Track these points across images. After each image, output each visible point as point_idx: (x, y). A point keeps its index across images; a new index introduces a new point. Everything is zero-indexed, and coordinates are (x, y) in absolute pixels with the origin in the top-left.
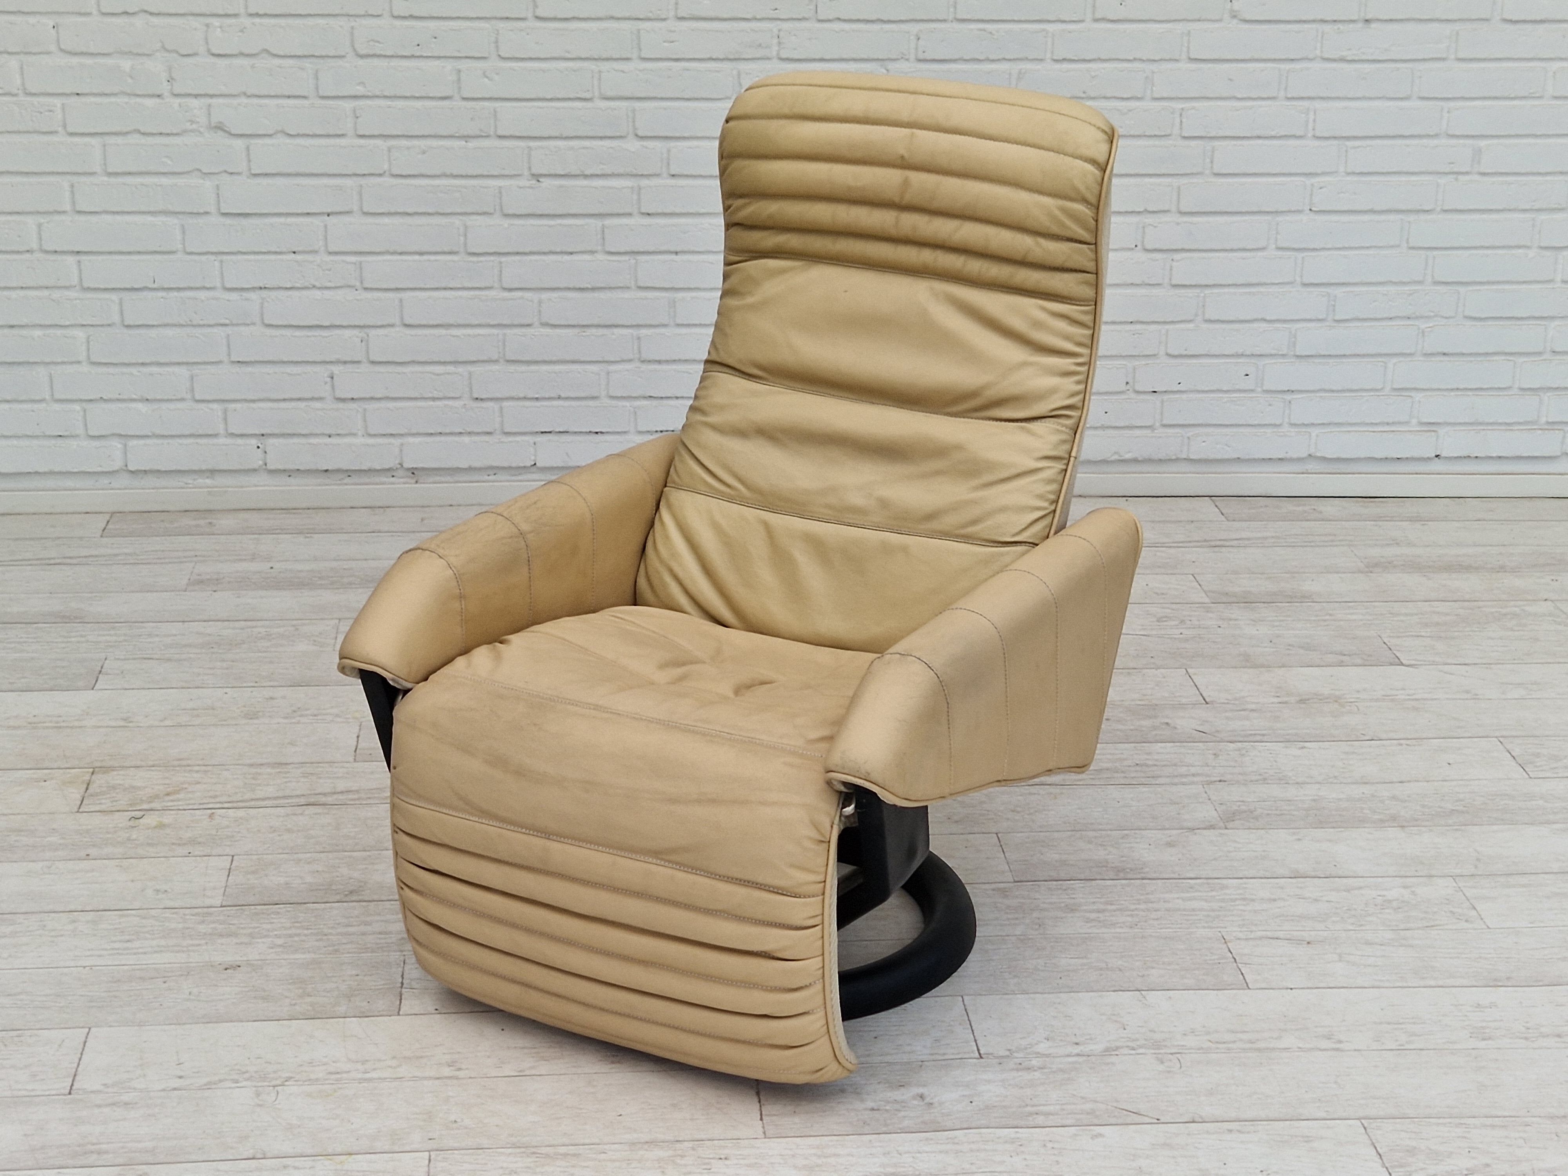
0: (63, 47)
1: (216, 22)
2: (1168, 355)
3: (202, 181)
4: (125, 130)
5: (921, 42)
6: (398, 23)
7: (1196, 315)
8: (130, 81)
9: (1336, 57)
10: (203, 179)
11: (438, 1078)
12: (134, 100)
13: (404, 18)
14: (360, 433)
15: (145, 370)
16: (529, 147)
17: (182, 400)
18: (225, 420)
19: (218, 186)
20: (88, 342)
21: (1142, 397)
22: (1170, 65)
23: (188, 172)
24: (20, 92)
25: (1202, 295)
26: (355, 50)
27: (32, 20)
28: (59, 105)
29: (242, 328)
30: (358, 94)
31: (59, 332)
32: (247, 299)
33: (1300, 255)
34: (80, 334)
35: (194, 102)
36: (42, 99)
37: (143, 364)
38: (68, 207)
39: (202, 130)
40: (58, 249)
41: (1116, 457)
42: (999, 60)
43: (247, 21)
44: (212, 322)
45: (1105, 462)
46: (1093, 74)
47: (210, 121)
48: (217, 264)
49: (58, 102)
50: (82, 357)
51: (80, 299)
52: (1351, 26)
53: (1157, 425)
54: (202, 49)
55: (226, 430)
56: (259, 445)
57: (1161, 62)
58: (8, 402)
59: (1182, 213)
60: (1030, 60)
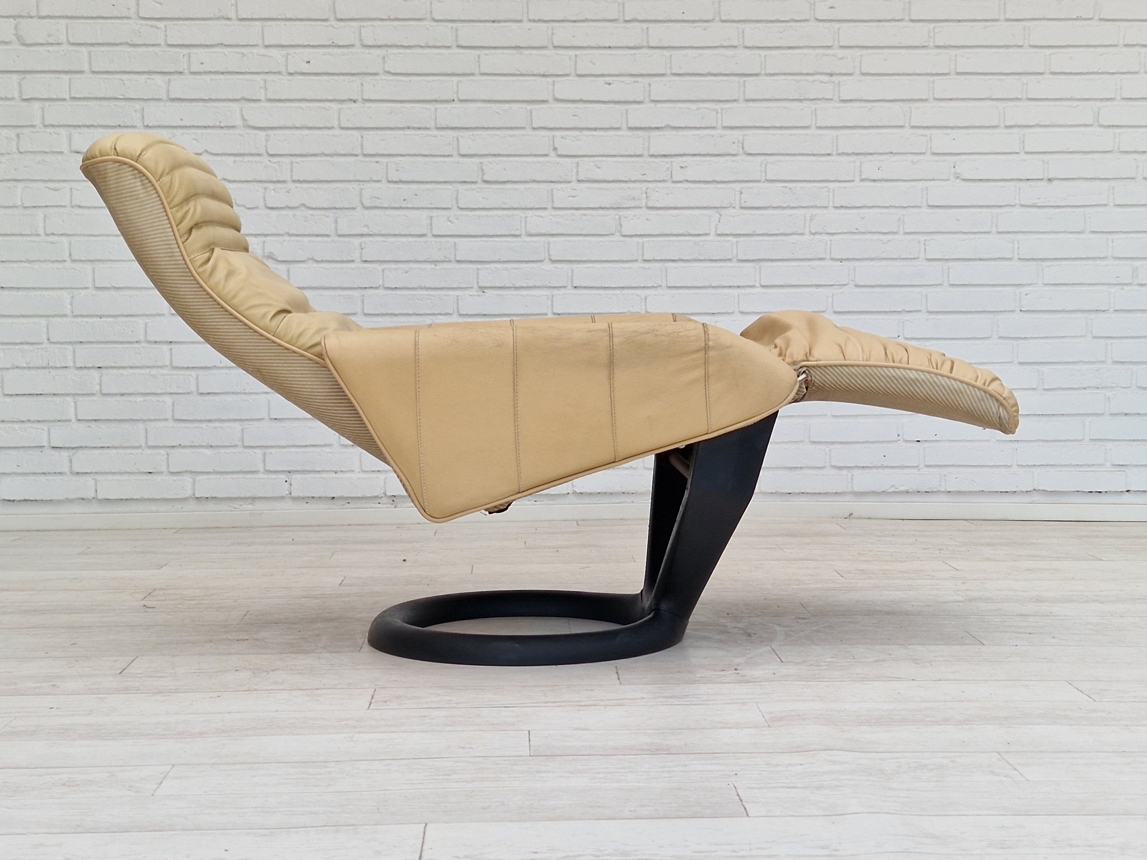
1: (271, 186)
5: (743, 195)
6: (392, 186)
9: (1030, 204)
13: (396, 182)
14: (357, 470)
15: (211, 425)
16: (478, 269)
17: (235, 446)
18: (264, 461)
20: (174, 405)
21: (909, 445)
22: (915, 210)
26: (362, 204)
30: (364, 233)
31: (154, 398)
33: (1015, 343)
34: (168, 400)
35: (253, 240)
37: (210, 421)
40: (157, 340)
43: (291, 186)
45: (884, 493)
46: (862, 216)
47: (264, 252)
50: (169, 416)
51: (170, 375)
52: (1039, 183)
53: (922, 466)
54: (261, 204)
55: (264, 468)
56: (287, 479)
57: (908, 208)
58: (116, 448)
59: (930, 312)
60: (818, 207)
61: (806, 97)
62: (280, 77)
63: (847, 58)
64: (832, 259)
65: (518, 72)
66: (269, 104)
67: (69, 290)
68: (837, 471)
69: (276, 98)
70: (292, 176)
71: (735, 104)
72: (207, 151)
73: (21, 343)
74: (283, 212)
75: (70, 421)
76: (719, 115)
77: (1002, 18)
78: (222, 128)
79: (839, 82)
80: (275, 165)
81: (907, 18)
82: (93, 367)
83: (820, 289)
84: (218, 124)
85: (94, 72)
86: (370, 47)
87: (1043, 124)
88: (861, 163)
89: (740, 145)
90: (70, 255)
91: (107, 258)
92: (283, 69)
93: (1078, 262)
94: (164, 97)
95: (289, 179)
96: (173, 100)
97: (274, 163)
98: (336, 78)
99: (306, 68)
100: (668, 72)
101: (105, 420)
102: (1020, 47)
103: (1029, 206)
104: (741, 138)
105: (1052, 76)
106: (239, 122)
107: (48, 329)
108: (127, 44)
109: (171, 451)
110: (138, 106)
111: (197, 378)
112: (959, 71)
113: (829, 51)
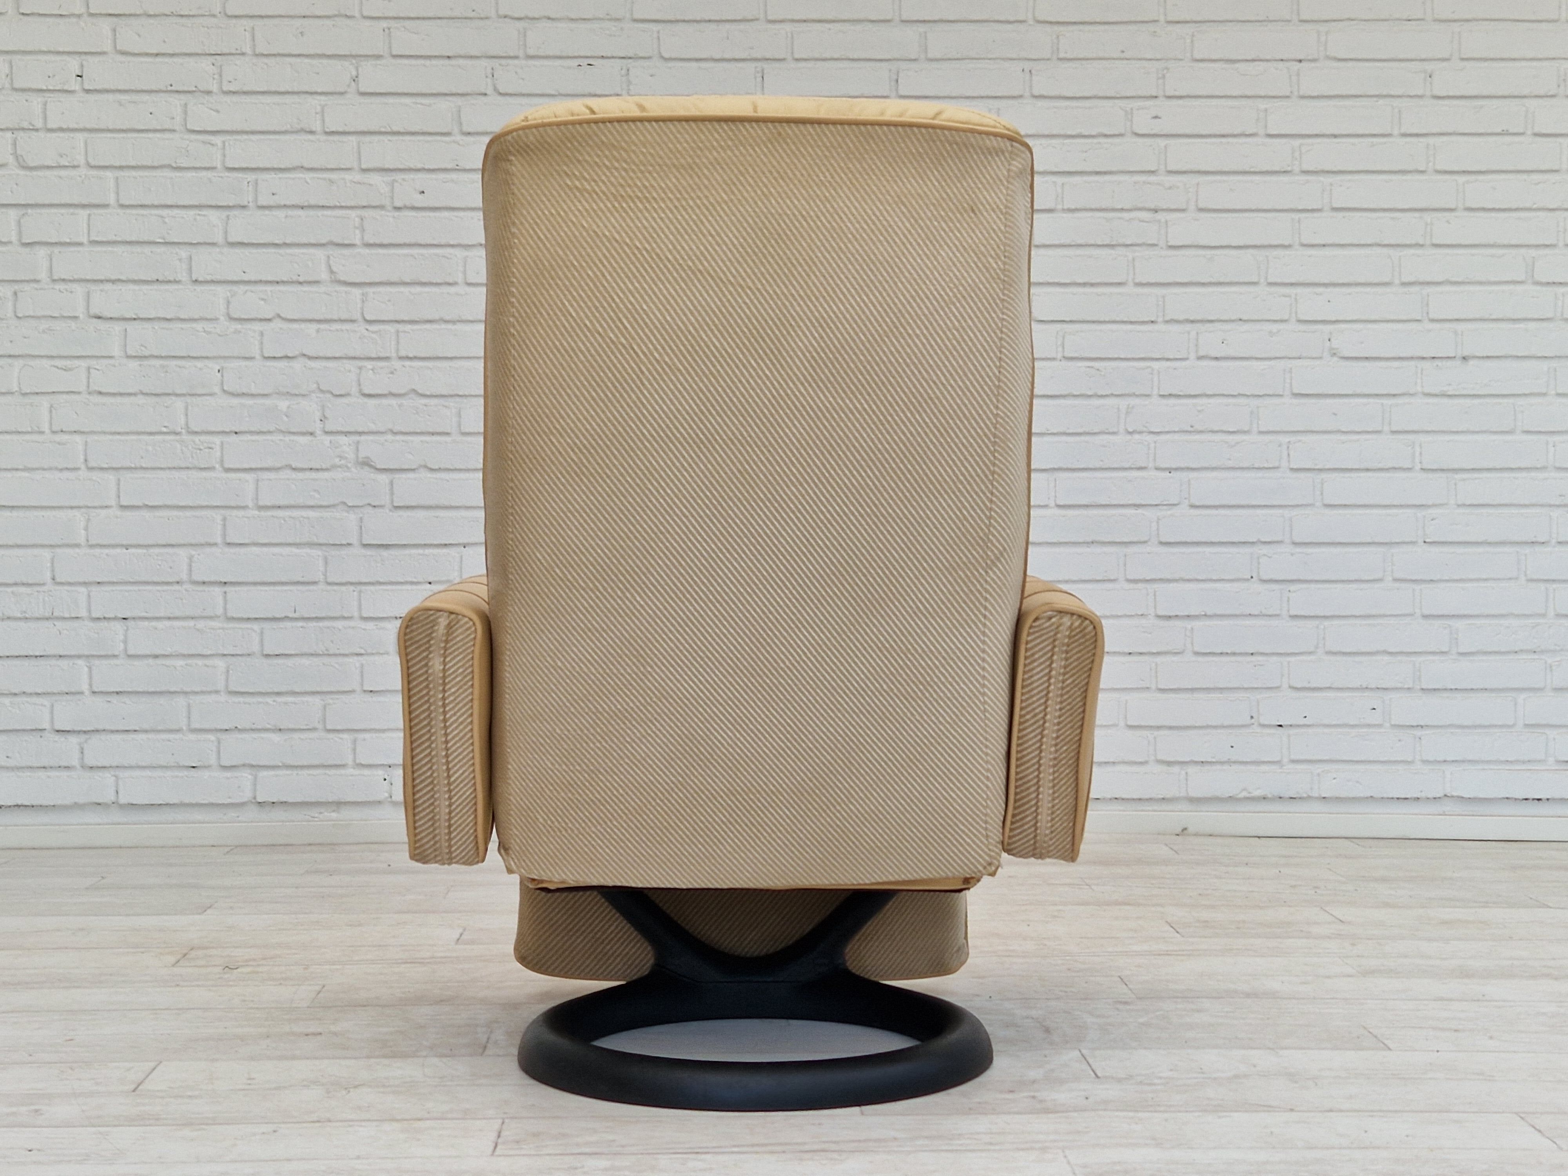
0: (226, 388)
1: (369, 365)
2: (1291, 687)
3: (345, 514)
4: (278, 465)
7: (1317, 647)
8: (285, 418)
9: (1436, 392)
10: (348, 512)
12: (287, 438)
15: (280, 699)
17: (314, 729)
18: (354, 750)
19: (361, 519)
20: (228, 671)
21: (1267, 731)
22: (1275, 400)
23: (334, 506)
24: (183, 431)
25: (1322, 627)
27: (199, 364)
28: (218, 443)
29: (376, 658)
31: (200, 662)
32: (382, 628)
33: (1417, 587)
34: (220, 663)
35: (343, 440)
36: (203, 438)
37: (278, 694)
38: (219, 540)
39: (349, 465)
40: (206, 580)
41: (1244, 794)
42: (1107, 396)
43: (397, 364)
44: (347, 652)
45: (1231, 799)
46: (1200, 408)
47: (357, 457)
48: (355, 593)
49: (217, 440)
50: (221, 686)
51: (223, 629)
52: (1449, 363)
53: (1285, 760)
54: (354, 390)
55: (354, 761)
56: (386, 777)
57: (1265, 397)
58: (146, 731)
59: (1295, 544)
60: (1137, 396)
61: (1121, 241)
62: (383, 212)
63: (1178, 188)
64: (1157, 469)
66: (367, 251)
67: (83, 510)
68: (1164, 768)
69: (378, 242)
70: (397, 350)
72: (279, 316)
73: (16, 584)
74: (385, 401)
75: (82, 693)
77: (1396, 132)
78: (300, 283)
79: (1166, 221)
80: (374, 336)
81: (1262, 132)
82: (115, 618)
83: (1140, 511)
84: (295, 278)
85: (122, 206)
87: (1454, 279)
88: (1198, 333)
90: (86, 460)
91: (138, 465)
92: (387, 202)
93: (1506, 475)
94: (220, 239)
96: (233, 244)
97: (373, 332)
98: (462, 214)
99: (419, 200)
101: (131, 693)
102: (1422, 172)
103: (1436, 395)
105: (1466, 214)
106: (324, 276)
107: (52, 563)
108: (170, 166)
109: (223, 736)
110: (184, 253)
111: (262, 633)
112: (1335, 205)
113: (1152, 178)
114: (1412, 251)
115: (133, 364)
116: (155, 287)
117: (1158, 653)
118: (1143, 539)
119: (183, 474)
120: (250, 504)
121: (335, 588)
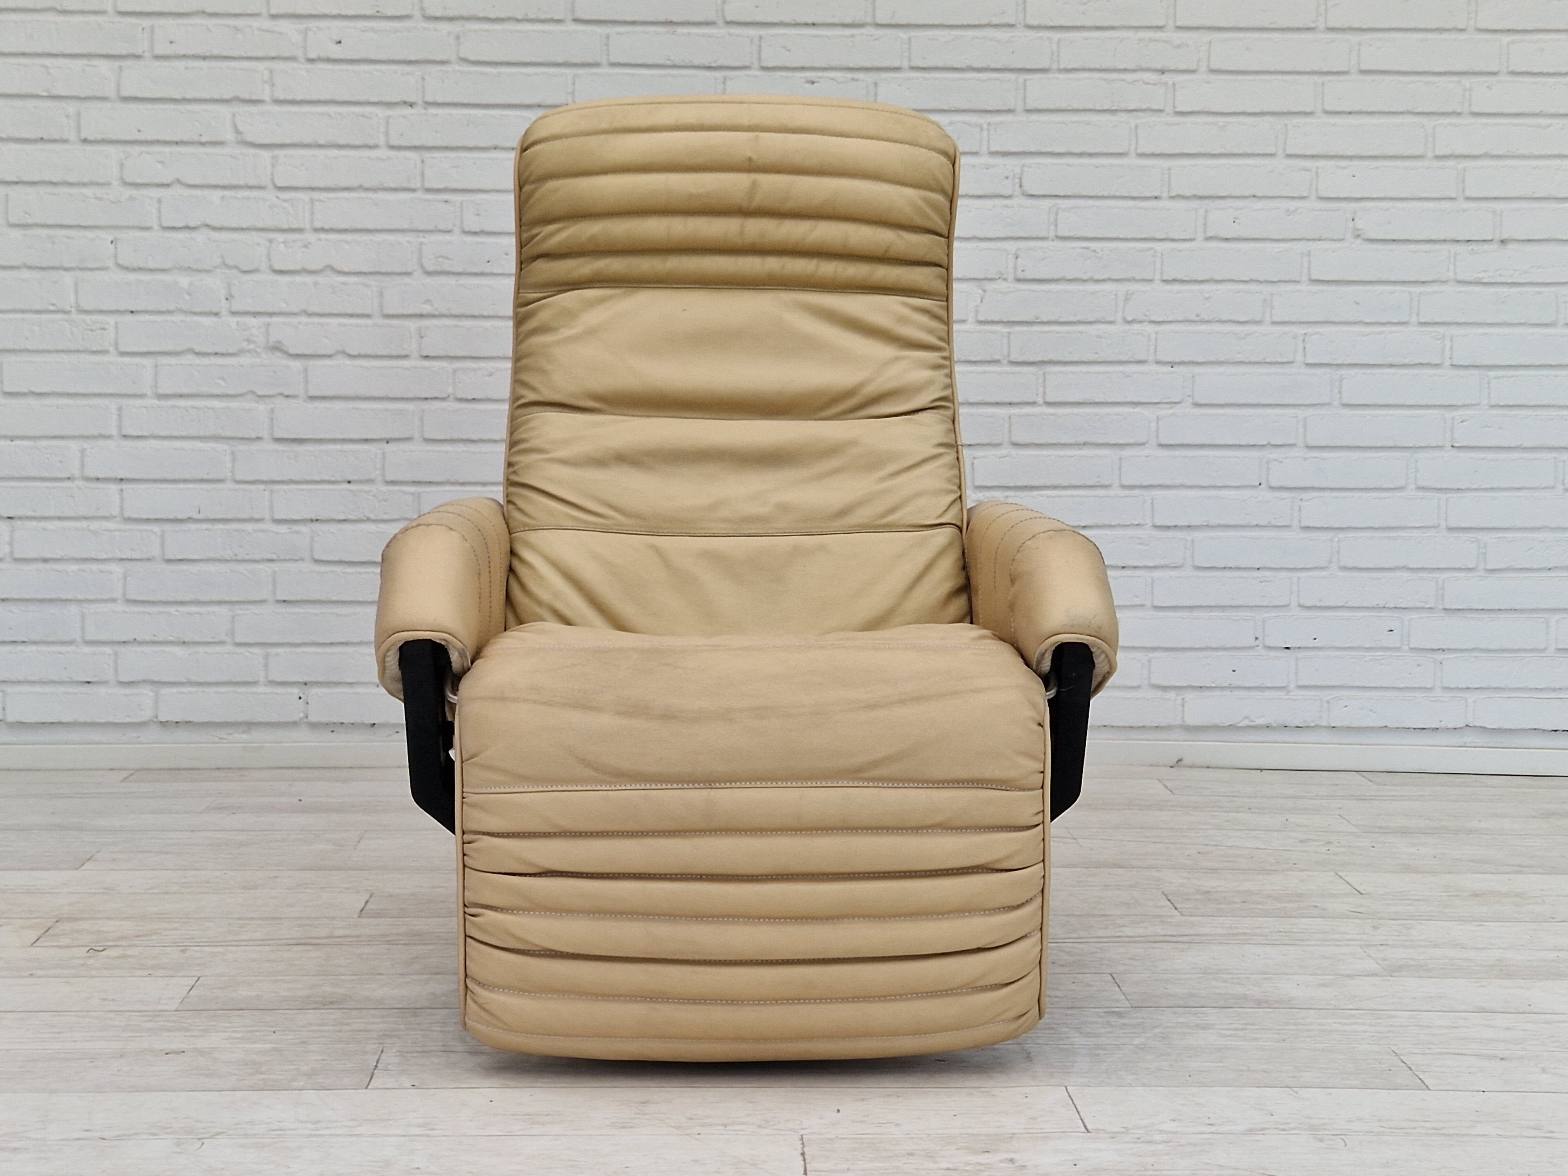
0: (120, 262)
1: (280, 237)
2: (1300, 606)
3: (256, 405)
4: (179, 348)
5: (1019, 260)
6: (468, 239)
7: (1330, 562)
8: (187, 297)
9: (1470, 279)
10: (257, 402)
11: (404, 1136)
12: (189, 319)
13: (475, 233)
15: (184, 609)
18: (266, 665)
19: (272, 410)
20: (125, 578)
21: (1273, 654)
22: (1290, 287)
23: (241, 395)
24: (73, 309)
25: (1337, 539)
26: (422, 267)
27: (89, 234)
28: (112, 323)
29: (290, 564)
30: (425, 312)
31: (95, 567)
32: (296, 532)
33: (1443, 496)
34: (117, 569)
35: (251, 321)
36: (95, 317)
37: (182, 603)
38: (114, 432)
39: (259, 350)
40: (100, 475)
41: (1246, 722)
42: (1104, 280)
43: (311, 237)
44: (258, 557)
45: (1232, 728)
46: (1207, 295)
47: (268, 341)
48: (266, 493)
49: (111, 320)
50: (118, 594)
51: (119, 530)
52: (1486, 247)
53: (1292, 686)
54: (264, 266)
55: (267, 677)
56: (301, 695)
57: (1279, 284)
58: (35, 643)
59: (1309, 447)
60: (1137, 281)
61: (1123, 106)
62: (295, 65)
63: (1188, 46)
64: (1158, 362)
65: (669, 63)
66: (277, 108)
68: (1159, 694)
69: (289, 98)
70: (312, 221)
71: (1008, 118)
72: (178, 181)
74: (298, 279)
76: (985, 134)
78: (202, 144)
79: (1174, 84)
80: (285, 205)
83: (1138, 410)
84: (196, 138)
86: (436, 19)
87: (1495, 152)
88: (1206, 211)
89: (1017, 180)
91: (23, 347)
92: (299, 53)
93: (1546, 372)
94: (112, 94)
95: (308, 226)
96: (126, 99)
97: (286, 201)
98: (384, 67)
99: (336, 52)
100: (906, 64)
101: (18, 600)
102: (1462, 30)
103: (1469, 283)
104: (1018, 170)
105: (1510, 78)
106: (230, 136)
108: (53, 9)
109: (122, 649)
110: (71, 108)
111: (162, 536)
112: (1364, 68)
113: (1159, 35)
114: (1448, 120)
115: (16, 234)
116: (40, 146)
117: (1155, 567)
118: (1140, 441)
119: (73, 358)
120: (149, 393)
121: (245, 486)
